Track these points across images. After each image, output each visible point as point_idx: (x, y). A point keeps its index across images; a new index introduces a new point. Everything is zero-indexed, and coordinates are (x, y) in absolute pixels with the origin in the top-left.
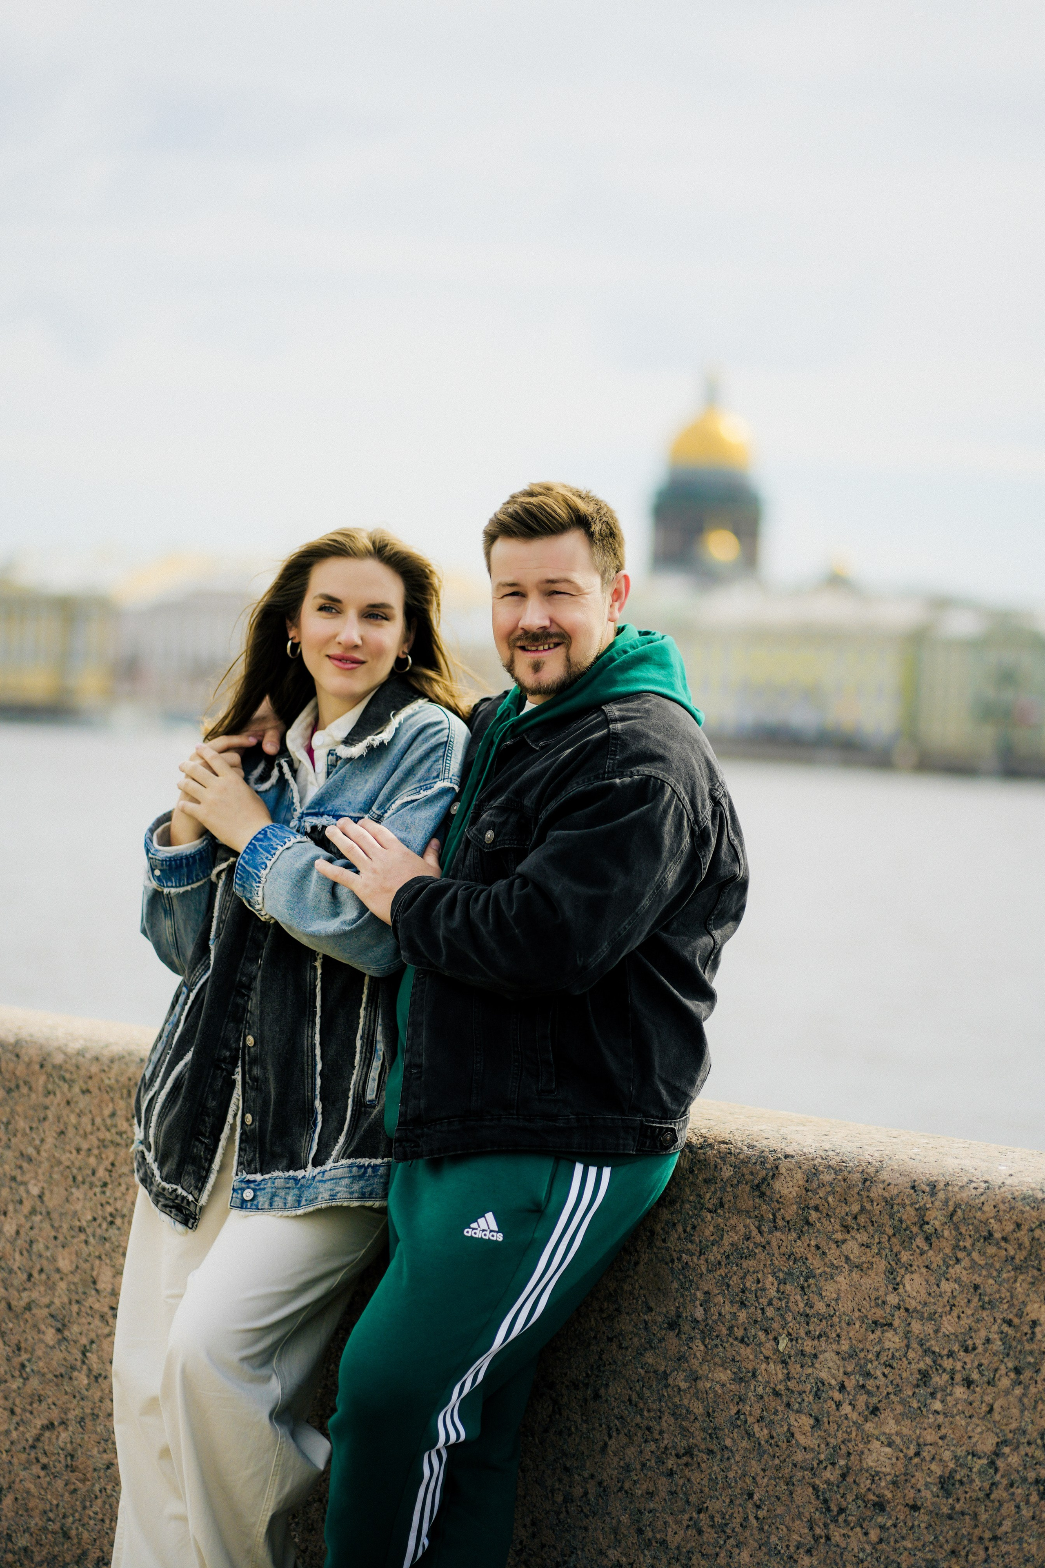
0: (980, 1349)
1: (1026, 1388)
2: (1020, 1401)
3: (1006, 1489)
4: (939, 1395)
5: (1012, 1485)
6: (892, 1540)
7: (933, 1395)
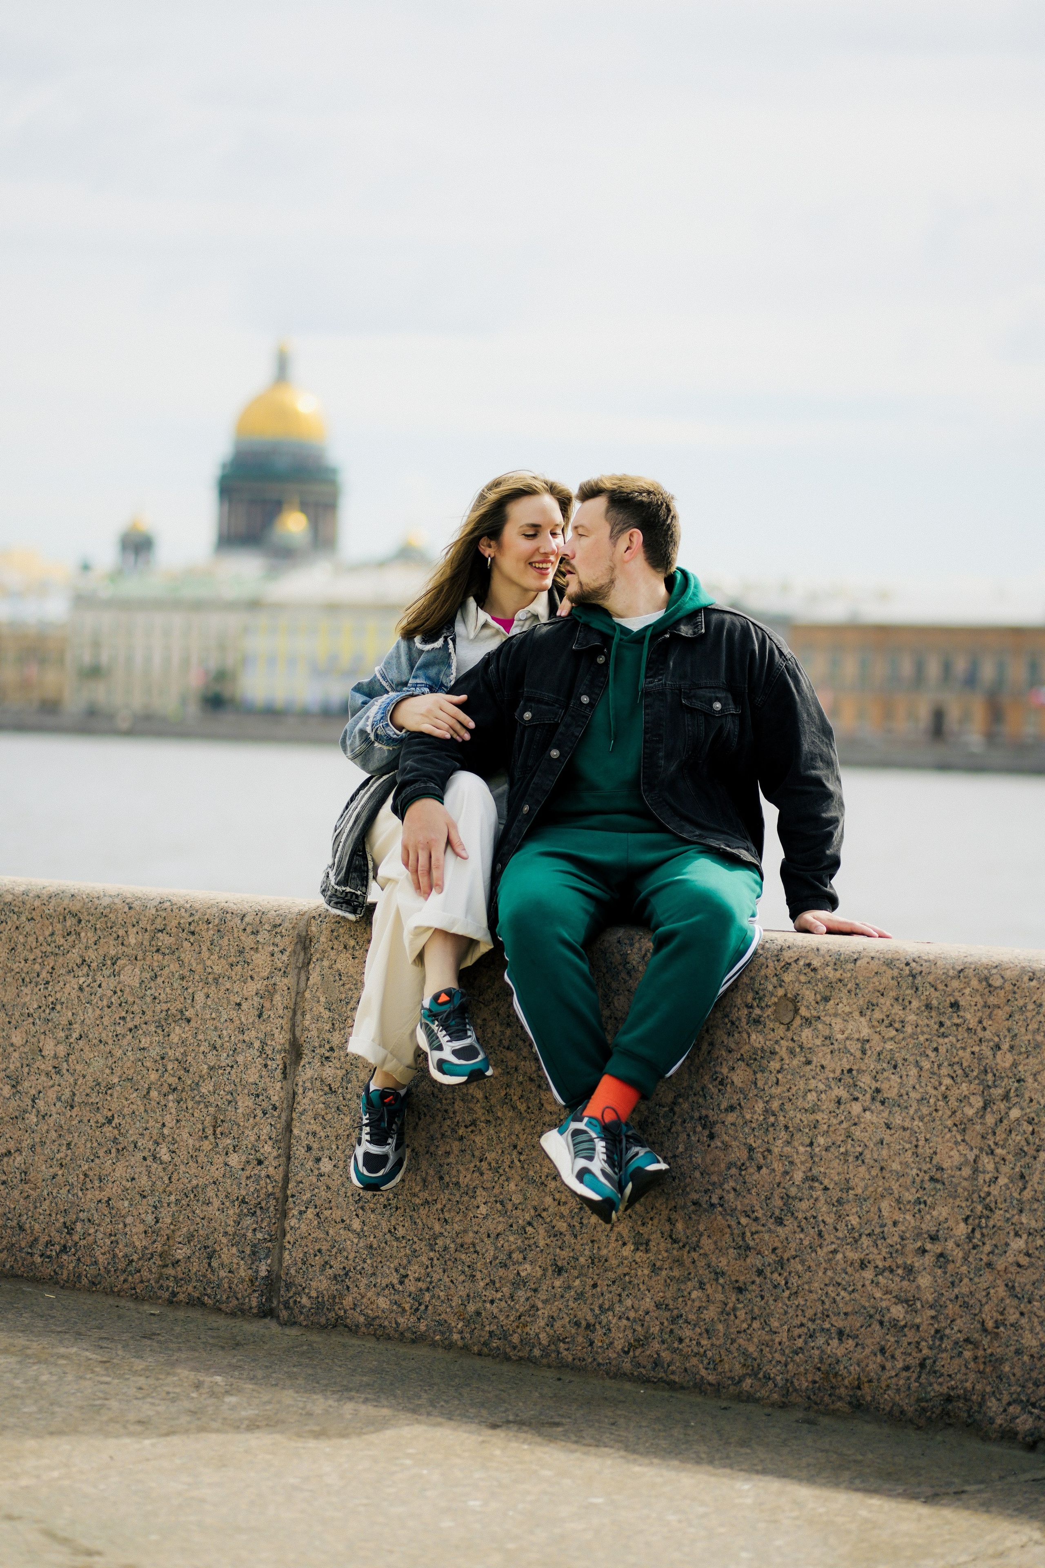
3: (681, 1125)
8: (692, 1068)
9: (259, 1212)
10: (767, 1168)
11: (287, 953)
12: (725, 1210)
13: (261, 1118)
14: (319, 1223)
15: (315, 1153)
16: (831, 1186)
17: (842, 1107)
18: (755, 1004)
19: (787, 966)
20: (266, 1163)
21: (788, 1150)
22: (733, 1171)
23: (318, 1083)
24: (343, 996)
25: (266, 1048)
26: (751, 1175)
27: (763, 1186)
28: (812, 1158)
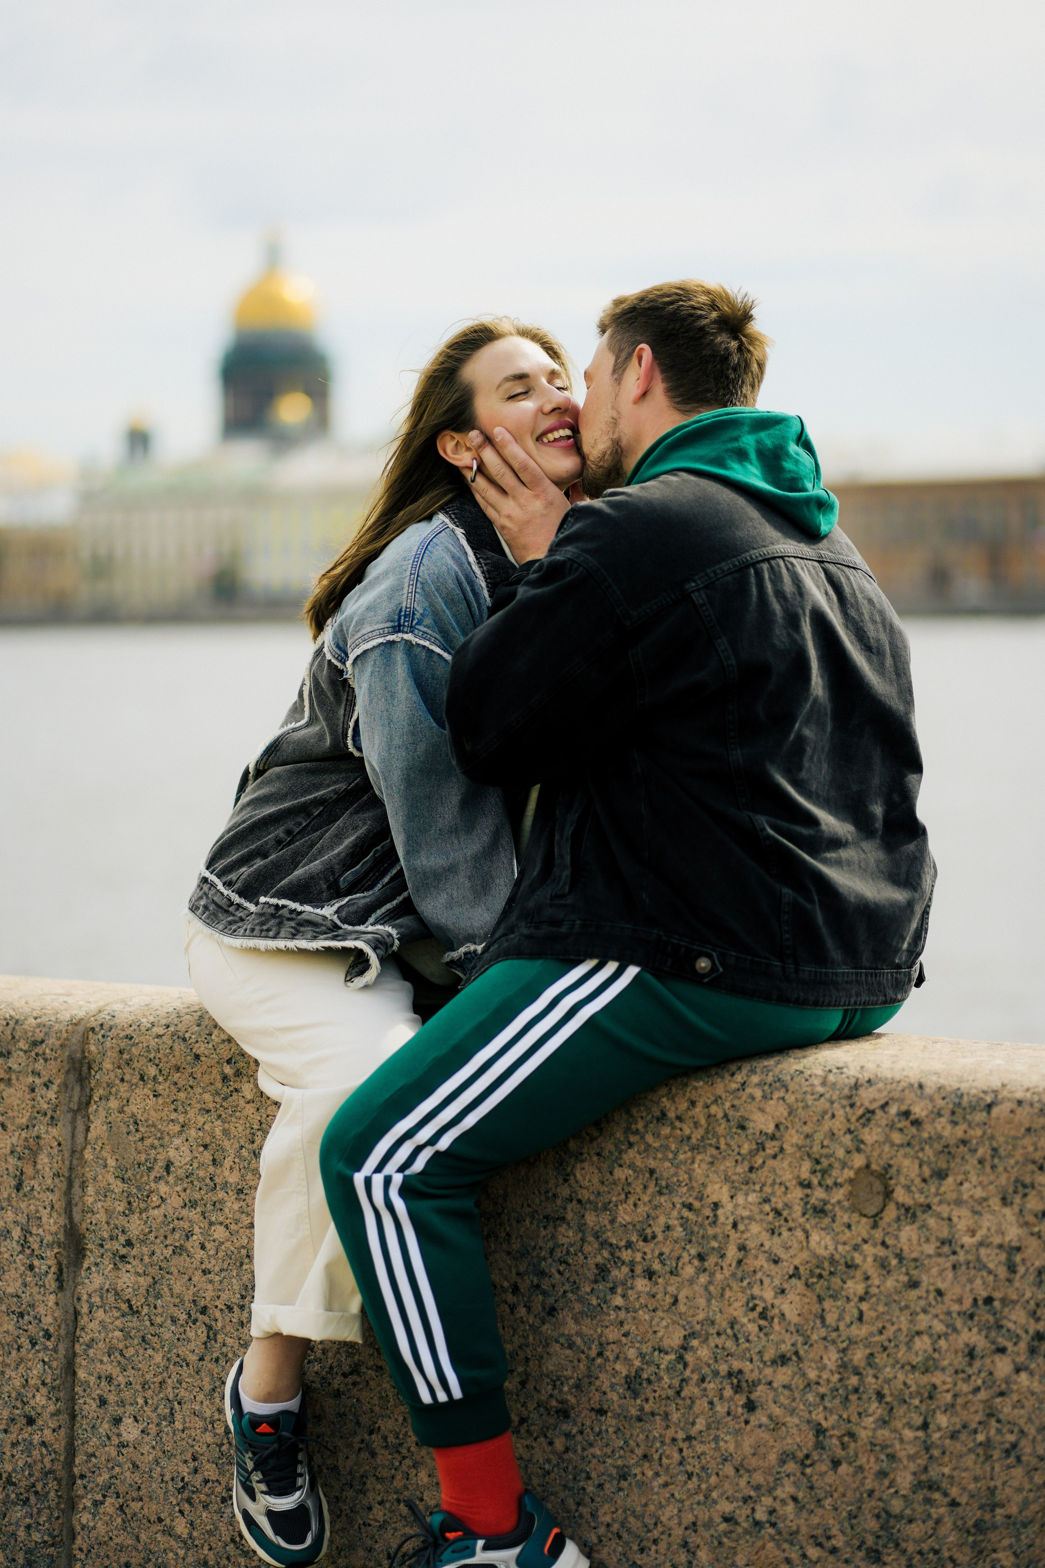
0: (660, 1237)
1: (712, 1275)
2: (706, 1288)
3: (698, 1385)
4: (619, 1290)
5: (703, 1380)
6: (579, 1448)
7: (613, 1290)
8: (712, 1288)
9: (33, 1499)
10: (850, 1464)
11: (55, 1088)
12: (779, 1533)
13: (29, 1351)
14: (124, 1521)
15: (113, 1409)
16: (963, 1500)
17: (977, 1364)
18: (815, 1181)
19: (868, 1115)
20: (40, 1422)
21: (884, 1434)
22: (791, 1467)
23: (111, 1298)
24: (143, 1157)
25: (31, 1239)
26: (822, 1474)
27: (844, 1495)
28: (927, 1449)
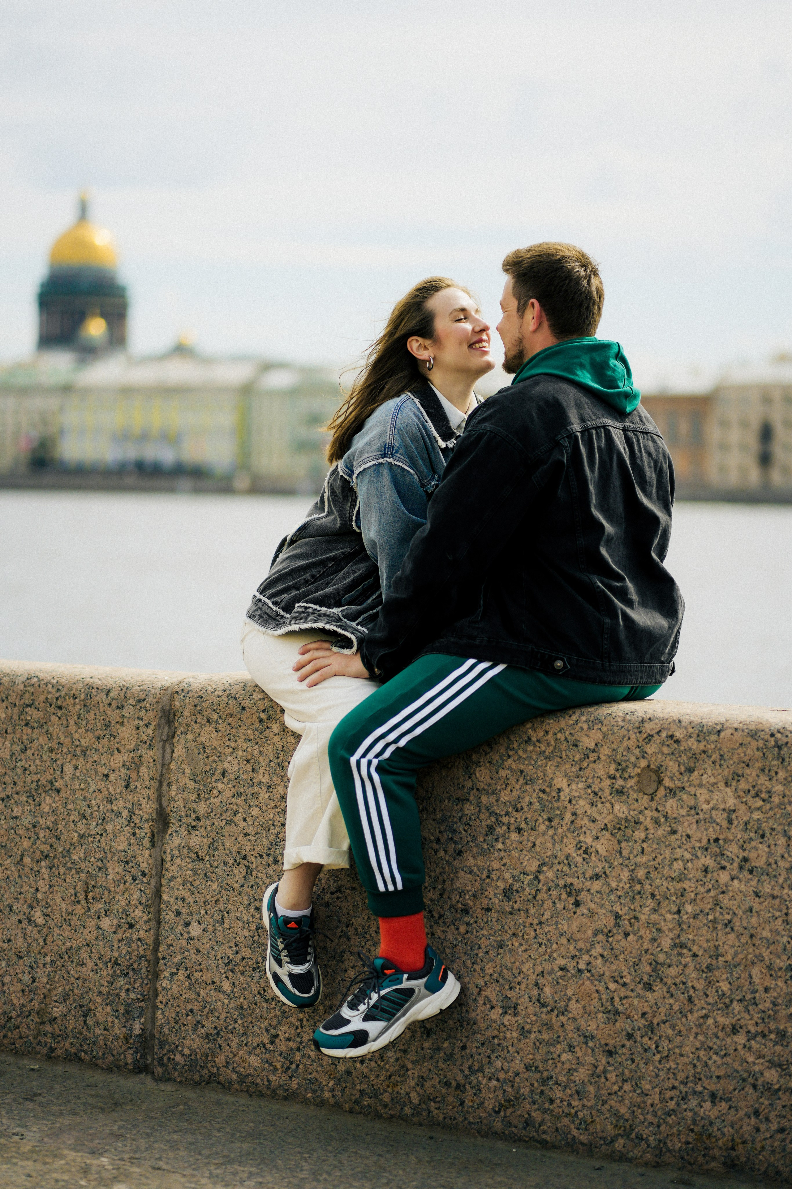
0: (526, 809)
1: (556, 829)
2: (552, 838)
3: (546, 893)
4: (501, 840)
5: (549, 890)
6: (474, 931)
7: (497, 840)
8: (556, 837)
9: (131, 973)
10: (635, 935)
11: (152, 727)
12: (593, 976)
13: (131, 884)
14: (190, 984)
15: (184, 917)
16: (700, 953)
17: (709, 876)
18: (618, 775)
19: (649, 738)
20: (137, 927)
21: (655, 917)
22: (600, 937)
23: (185, 851)
24: (208, 768)
25: (134, 817)
26: (618, 941)
27: (631, 953)
28: (680, 925)
